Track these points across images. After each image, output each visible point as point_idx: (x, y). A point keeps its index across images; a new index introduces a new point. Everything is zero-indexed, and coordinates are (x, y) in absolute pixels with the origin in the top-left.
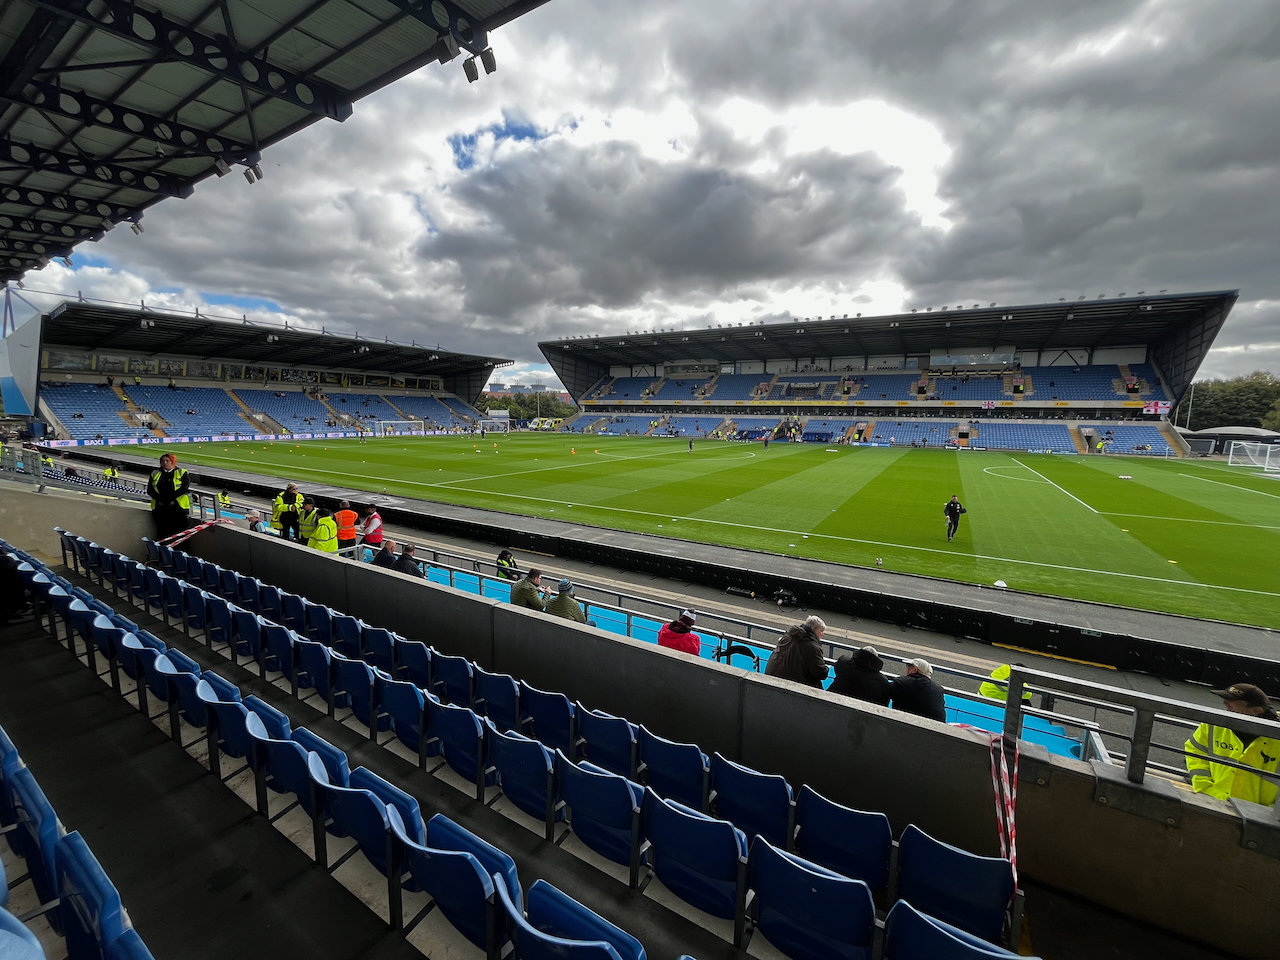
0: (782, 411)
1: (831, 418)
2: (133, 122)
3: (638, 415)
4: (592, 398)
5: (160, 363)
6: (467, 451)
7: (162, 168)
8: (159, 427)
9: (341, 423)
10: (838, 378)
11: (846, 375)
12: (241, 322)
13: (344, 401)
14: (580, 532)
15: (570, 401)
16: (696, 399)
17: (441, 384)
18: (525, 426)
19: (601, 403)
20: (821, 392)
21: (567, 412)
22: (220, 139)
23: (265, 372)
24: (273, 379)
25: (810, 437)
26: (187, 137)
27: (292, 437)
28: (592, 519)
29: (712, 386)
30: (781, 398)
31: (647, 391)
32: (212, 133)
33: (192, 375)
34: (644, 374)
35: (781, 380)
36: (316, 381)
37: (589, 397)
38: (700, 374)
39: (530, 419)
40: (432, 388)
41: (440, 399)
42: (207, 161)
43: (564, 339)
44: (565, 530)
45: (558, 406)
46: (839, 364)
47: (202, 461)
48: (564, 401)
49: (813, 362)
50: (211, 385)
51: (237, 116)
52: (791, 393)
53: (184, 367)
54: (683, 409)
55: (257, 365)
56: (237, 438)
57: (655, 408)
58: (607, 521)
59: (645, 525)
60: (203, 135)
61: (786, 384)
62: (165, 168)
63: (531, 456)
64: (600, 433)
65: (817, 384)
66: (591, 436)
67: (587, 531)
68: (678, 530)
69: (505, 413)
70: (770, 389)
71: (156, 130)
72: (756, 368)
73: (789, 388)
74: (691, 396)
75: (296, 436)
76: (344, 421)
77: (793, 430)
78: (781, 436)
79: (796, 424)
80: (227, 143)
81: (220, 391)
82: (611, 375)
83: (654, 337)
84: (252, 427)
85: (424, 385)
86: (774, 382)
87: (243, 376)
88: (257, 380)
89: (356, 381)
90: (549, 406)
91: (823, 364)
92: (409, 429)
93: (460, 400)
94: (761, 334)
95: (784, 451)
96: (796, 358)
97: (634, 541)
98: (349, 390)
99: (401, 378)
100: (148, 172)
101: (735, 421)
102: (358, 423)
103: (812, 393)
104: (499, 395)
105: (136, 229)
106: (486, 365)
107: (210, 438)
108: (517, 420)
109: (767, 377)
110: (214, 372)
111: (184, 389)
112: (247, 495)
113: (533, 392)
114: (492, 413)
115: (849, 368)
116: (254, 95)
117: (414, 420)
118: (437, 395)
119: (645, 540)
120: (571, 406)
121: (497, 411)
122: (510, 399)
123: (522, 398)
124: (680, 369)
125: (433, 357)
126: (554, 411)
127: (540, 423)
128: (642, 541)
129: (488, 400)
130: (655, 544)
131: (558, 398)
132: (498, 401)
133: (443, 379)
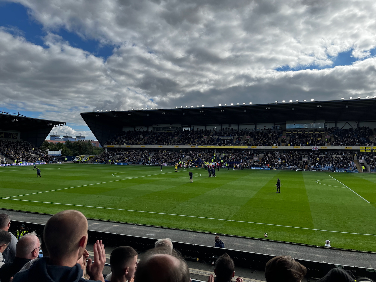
0: (215, 151)
4: (112, 144)
15: (99, 145)
16: (170, 145)
17: (19, 136)
18: (71, 160)
20: (235, 141)
21: (96, 151)
29: (179, 138)
30: (214, 144)
31: (143, 140)
35: (214, 134)
38: (172, 132)
39: (75, 156)
40: (13, 137)
45: (91, 148)
46: (243, 127)
48: (96, 145)
49: (230, 126)
52: (219, 142)
59: (138, 219)
61: (216, 137)
64: (115, 164)
65: (232, 137)
66: (110, 165)
67: (103, 224)
69: (58, 152)
73: (218, 139)
82: (123, 131)
83: (147, 112)
86: (210, 136)
90: (86, 148)
94: (203, 112)
96: (221, 124)
97: (130, 229)
104: (55, 142)
106: (48, 125)
113: (77, 140)
114: (50, 152)
119: (137, 228)
120: (100, 148)
121: (54, 151)
122: (62, 144)
123: (70, 143)
124: (161, 129)
125: (15, 120)
126: (89, 151)
127: (80, 158)
128: (135, 229)
129: (49, 145)
130: (142, 231)
131: (92, 144)
132: (54, 145)
133: (20, 133)
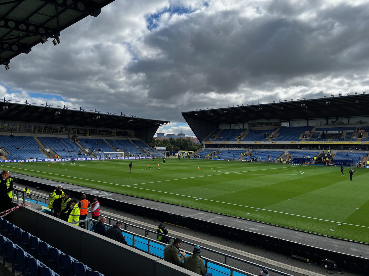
0: (320, 147)
1: (351, 151)
2: (11, 24)
3: (235, 149)
4: (209, 141)
5: (8, 125)
6: (144, 168)
7: (20, 42)
8: (4, 155)
9: (84, 153)
10: (354, 128)
11: (359, 126)
12: (45, 106)
13: (87, 142)
14: (203, 215)
15: (197, 142)
16: (267, 140)
17: (133, 134)
18: (174, 155)
19: (214, 143)
20: (344, 136)
21: (196, 147)
22: (44, 28)
23: (53, 129)
24: (56, 132)
25: (337, 163)
26: (31, 28)
27: (62, 160)
28: (209, 207)
29: (276, 134)
30: (318, 140)
31: (239, 137)
32: (42, 25)
33: (21, 131)
34: (237, 127)
35: (317, 129)
36: (75, 133)
37: (208, 140)
38: (269, 127)
39: (177, 151)
40: (129, 136)
41: (133, 141)
42: (38, 37)
43: (195, 110)
44: (194, 213)
45: (191, 145)
46: (354, 120)
47: (20, 172)
48: (195, 142)
49: (337, 119)
50: (28, 135)
51: (52, 18)
52: (324, 137)
53: (18, 127)
54: (260, 146)
55: (49, 126)
56: (37, 160)
57: (244, 146)
58: (218, 209)
59: (239, 213)
60: (37, 27)
61: (321, 132)
62: (21, 41)
63: (177, 171)
64: (213, 159)
65: (341, 132)
66: (208, 161)
67: (207, 214)
68: (259, 216)
69: (164, 148)
70: (311, 135)
71: (20, 27)
72: (303, 124)
73: (323, 134)
74: (264, 138)
75: (63, 160)
76: (86, 152)
77: (327, 159)
78: (321, 161)
79: (328, 154)
80: (47, 29)
81: (32, 138)
82: (220, 128)
83: (243, 108)
84: (44, 155)
85: (125, 134)
86: (313, 131)
87: (43, 131)
88: (49, 133)
89: (93, 133)
90: (186, 144)
91: (345, 120)
92: (117, 156)
93: (142, 142)
94: (304, 105)
95: (322, 171)
96: (327, 117)
97: (233, 222)
98: (90, 137)
99: (114, 131)
100: (14, 44)
101: (291, 153)
102: (92, 153)
103: (339, 137)
104: (161, 139)
105: (7, 67)
106: (156, 124)
107: (25, 160)
108: (170, 152)
109: (309, 128)
110: (30, 129)
111: (16, 137)
112: (38, 189)
113: (179, 137)
114: (158, 148)
115: (361, 123)
116: (60, 9)
117: (120, 152)
118: (131, 139)
119: (239, 221)
120: (198, 144)
121: (160, 147)
122: (167, 141)
123: (173, 140)
124: (258, 124)
125: (130, 121)
126: (189, 147)
127: (182, 153)
128: (238, 222)
129: (156, 141)
130: (245, 224)
131: (191, 140)
132: (161, 142)
133: (134, 131)
